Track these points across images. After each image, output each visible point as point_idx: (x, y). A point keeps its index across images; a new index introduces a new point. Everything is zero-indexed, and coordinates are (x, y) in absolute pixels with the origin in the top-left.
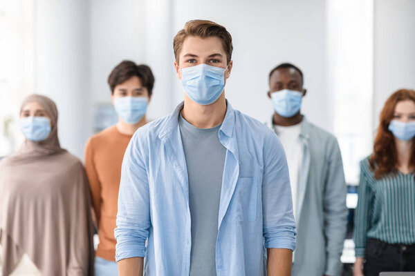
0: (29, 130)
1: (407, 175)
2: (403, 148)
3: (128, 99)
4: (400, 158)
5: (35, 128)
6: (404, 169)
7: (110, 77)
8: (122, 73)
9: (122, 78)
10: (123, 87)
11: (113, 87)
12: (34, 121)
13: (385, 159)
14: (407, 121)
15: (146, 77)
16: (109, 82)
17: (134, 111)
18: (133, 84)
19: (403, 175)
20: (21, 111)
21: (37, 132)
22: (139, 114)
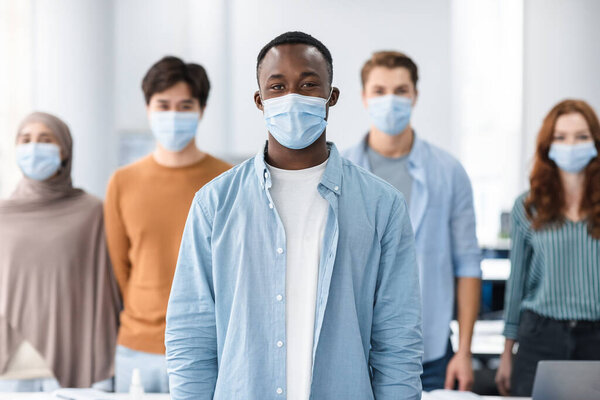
0: (30, 161)
1: (577, 225)
2: (573, 184)
3: (171, 114)
4: (568, 199)
5: (38, 159)
6: (573, 213)
7: (146, 80)
8: (163, 77)
9: (163, 84)
10: (164, 96)
11: (148, 96)
12: (36, 149)
13: (546, 200)
14: (574, 143)
15: (198, 84)
16: (143, 87)
17: (179, 132)
18: (179, 93)
19: (572, 223)
20: (19, 135)
21: (42, 165)
22: (185, 137)
